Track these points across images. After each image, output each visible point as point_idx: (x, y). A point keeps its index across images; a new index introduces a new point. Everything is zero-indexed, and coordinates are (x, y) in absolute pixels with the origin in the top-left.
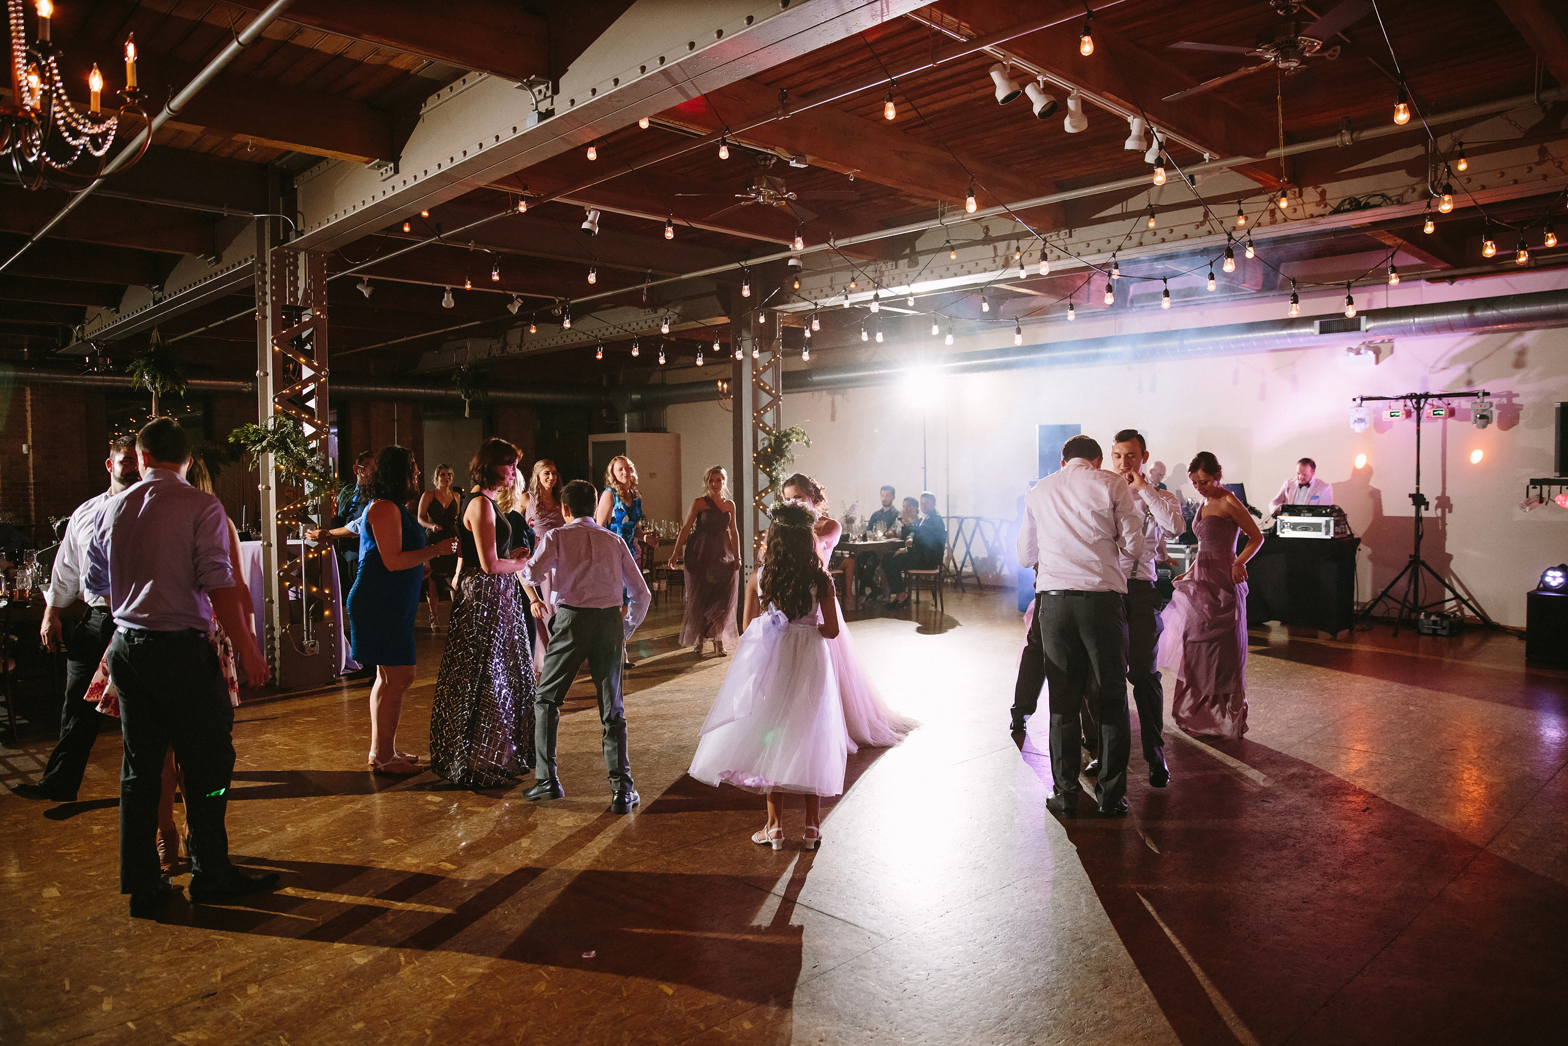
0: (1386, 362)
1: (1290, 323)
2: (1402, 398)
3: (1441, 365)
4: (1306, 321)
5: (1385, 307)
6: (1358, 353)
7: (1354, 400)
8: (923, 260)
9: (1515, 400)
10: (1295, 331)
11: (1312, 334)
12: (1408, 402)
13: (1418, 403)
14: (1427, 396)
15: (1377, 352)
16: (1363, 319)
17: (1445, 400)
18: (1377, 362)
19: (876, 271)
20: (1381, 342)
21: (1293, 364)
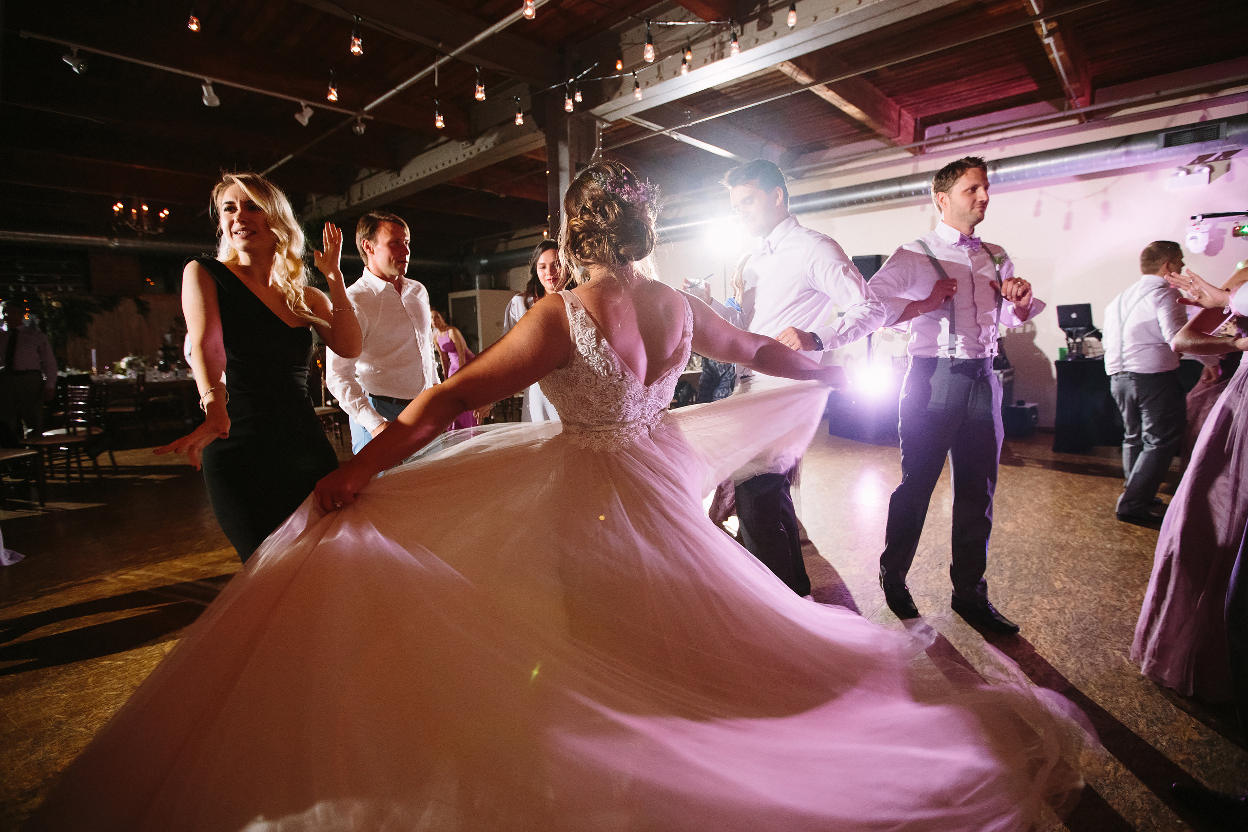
0: (1220, 180)
4: (1149, 136)
6: (1189, 172)
7: (1194, 218)
11: (1152, 151)
15: (1211, 168)
16: (1223, 125)
18: (1209, 182)
19: (714, 45)
20: (1217, 159)
21: (1105, 191)
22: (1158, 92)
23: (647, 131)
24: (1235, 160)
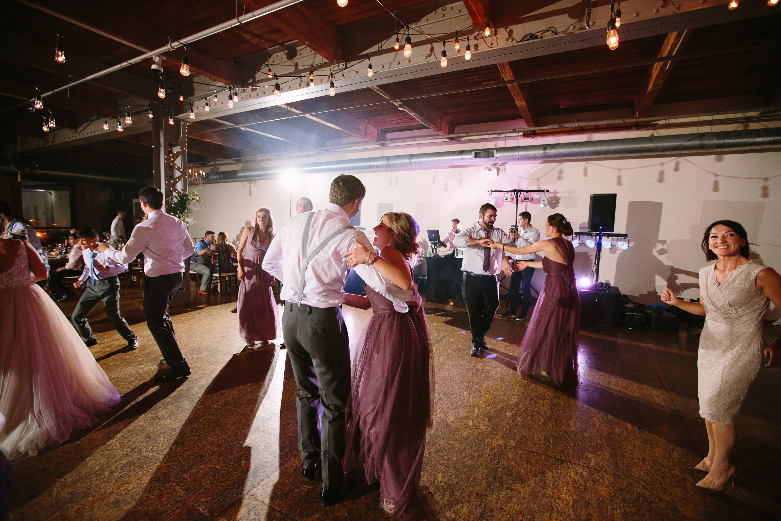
0: (502, 174)
1: (462, 152)
2: (510, 191)
3: (526, 177)
4: (469, 152)
5: (504, 146)
6: (490, 170)
7: (489, 192)
8: (260, 86)
9: (558, 195)
10: (463, 157)
11: (471, 159)
12: (513, 193)
13: (517, 194)
14: (521, 191)
15: (498, 169)
16: (495, 151)
17: (529, 193)
18: (498, 175)
20: (500, 165)
21: (461, 174)
22: (467, 134)
23: (222, 125)
24: (507, 166)
